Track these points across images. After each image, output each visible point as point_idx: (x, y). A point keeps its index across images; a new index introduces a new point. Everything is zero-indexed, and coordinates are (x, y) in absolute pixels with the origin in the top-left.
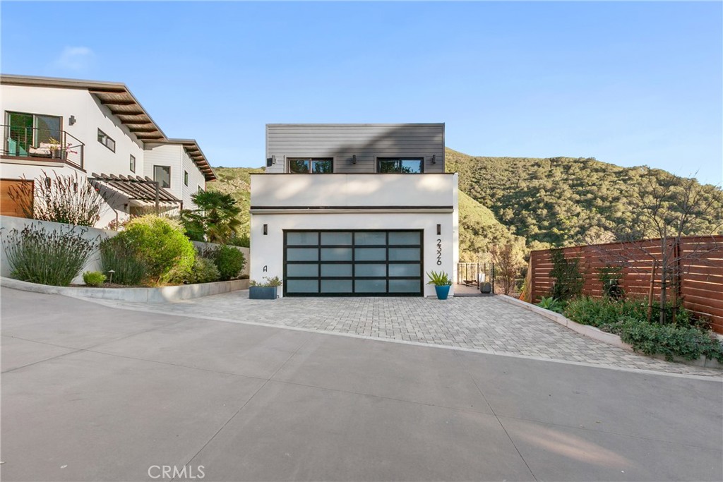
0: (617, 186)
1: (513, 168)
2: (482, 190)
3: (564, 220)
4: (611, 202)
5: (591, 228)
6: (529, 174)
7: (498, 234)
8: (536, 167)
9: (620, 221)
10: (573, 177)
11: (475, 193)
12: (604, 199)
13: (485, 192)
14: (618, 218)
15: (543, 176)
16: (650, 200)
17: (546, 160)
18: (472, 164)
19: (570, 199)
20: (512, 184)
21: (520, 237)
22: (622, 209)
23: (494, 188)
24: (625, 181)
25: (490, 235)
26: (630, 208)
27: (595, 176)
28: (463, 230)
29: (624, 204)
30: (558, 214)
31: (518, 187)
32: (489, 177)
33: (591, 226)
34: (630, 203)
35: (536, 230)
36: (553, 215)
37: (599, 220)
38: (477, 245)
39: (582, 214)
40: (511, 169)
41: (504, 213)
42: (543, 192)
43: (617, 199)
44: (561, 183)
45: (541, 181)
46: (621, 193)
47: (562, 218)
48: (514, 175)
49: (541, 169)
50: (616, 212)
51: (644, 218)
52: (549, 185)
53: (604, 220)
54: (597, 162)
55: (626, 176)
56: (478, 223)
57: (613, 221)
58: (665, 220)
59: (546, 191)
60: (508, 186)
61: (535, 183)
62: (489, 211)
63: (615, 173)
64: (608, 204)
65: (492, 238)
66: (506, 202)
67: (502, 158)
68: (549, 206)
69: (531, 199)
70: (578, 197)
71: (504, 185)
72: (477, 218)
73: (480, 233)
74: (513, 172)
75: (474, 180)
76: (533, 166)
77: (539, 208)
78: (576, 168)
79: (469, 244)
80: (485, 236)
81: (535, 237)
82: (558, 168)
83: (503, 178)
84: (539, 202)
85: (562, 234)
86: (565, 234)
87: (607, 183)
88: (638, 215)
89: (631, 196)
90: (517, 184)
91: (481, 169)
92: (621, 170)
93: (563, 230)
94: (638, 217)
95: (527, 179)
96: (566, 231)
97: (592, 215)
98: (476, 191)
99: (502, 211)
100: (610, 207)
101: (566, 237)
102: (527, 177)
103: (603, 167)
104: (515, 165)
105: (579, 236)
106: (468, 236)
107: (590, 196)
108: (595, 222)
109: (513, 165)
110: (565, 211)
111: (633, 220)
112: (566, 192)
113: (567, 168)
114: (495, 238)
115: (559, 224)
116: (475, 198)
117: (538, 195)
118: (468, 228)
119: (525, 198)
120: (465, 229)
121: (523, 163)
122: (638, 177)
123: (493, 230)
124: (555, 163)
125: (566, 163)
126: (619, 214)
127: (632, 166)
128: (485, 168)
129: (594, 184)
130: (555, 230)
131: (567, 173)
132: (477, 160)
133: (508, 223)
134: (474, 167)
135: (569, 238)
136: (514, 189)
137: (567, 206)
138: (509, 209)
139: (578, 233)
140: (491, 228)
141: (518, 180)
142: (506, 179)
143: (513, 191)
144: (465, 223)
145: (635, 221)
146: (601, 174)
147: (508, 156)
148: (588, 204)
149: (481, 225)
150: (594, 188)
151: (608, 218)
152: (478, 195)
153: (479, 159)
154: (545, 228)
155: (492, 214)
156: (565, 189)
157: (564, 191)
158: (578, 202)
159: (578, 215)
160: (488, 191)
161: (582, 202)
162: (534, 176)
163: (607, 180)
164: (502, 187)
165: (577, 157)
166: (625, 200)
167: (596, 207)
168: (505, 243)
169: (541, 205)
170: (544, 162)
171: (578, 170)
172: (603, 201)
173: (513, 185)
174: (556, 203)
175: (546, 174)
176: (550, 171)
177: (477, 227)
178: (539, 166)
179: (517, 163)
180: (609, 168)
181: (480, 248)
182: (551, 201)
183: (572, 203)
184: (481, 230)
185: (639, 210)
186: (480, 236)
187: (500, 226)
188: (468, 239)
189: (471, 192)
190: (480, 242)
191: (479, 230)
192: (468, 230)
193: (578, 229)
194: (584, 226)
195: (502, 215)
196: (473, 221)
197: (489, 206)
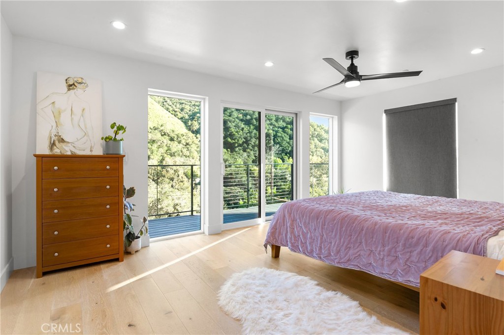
2: (173, 104)
3: (234, 133)
5: (252, 140)
7: (189, 141)
11: (167, 106)
13: (176, 106)
19: (237, 118)
23: (183, 103)
25: (183, 142)
26: (271, 127)
28: (160, 136)
30: (230, 128)
33: (251, 138)
34: (271, 124)
38: (174, 150)
39: (245, 129)
41: (191, 124)
47: (233, 130)
51: (280, 135)
56: (173, 131)
62: (180, 121)
65: (185, 144)
66: (193, 116)
70: (242, 117)
72: (171, 127)
73: (175, 139)
79: (166, 148)
80: (179, 142)
85: (234, 143)
86: (236, 143)
88: (277, 132)
89: (271, 120)
93: (234, 140)
94: (276, 133)
96: (236, 141)
97: (250, 130)
99: (190, 123)
101: (236, 145)
105: (245, 145)
106: (165, 141)
107: (248, 117)
108: (253, 135)
110: (235, 126)
112: (234, 113)
114: (187, 144)
115: (231, 135)
116: (167, 109)
118: (165, 135)
120: (162, 135)
123: (184, 137)
130: (229, 140)
133: (196, 132)
137: (235, 122)
138: (195, 121)
139: (243, 143)
140: (184, 135)
144: (162, 130)
148: (248, 123)
149: (175, 133)
152: (170, 107)
155: (183, 125)
157: (232, 112)
158: (242, 120)
159: (243, 129)
160: (178, 105)
161: (244, 121)
164: (189, 103)
167: (253, 125)
168: (196, 149)
177: (172, 135)
181: (176, 152)
183: (238, 121)
184: (176, 137)
185: (276, 129)
186: (176, 142)
187: (190, 134)
188: (165, 145)
189: (163, 104)
190: (175, 147)
191: (174, 137)
192: (165, 136)
193: (243, 139)
194: (247, 138)
195: (190, 126)
196: (168, 129)
197: (180, 118)
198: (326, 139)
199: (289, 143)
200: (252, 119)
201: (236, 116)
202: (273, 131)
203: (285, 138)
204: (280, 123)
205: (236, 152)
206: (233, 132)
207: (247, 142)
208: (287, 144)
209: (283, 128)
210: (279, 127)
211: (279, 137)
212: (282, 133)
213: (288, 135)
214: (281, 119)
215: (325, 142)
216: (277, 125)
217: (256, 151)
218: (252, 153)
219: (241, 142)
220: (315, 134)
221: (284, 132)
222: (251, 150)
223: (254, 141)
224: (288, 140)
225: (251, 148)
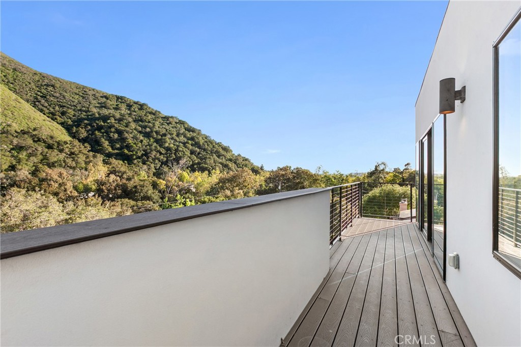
0: (164, 126)
1: (83, 94)
2: (50, 106)
3: (132, 144)
4: (162, 137)
5: (152, 152)
6: (99, 103)
7: (76, 150)
8: (104, 99)
9: (168, 149)
10: (135, 113)
11: (40, 107)
12: (157, 133)
13: (54, 108)
14: (167, 147)
15: (112, 108)
16: (182, 139)
17: (113, 95)
18: (37, 78)
19: (135, 129)
20: (83, 107)
21: (99, 155)
22: (169, 143)
23: (64, 106)
24: (168, 124)
25: (67, 150)
26: (172, 141)
27: (150, 117)
28: (32, 142)
29: (169, 139)
30: (127, 139)
31: (88, 111)
32: (58, 95)
33: (151, 150)
34: (172, 138)
35: (110, 150)
36: (123, 140)
37: (156, 147)
39: (144, 141)
40: (81, 94)
41: (77, 131)
42: (113, 120)
43: (165, 135)
44: (127, 116)
45: (110, 111)
46: (166, 131)
47: (131, 142)
48: (84, 100)
49: (109, 101)
50: (165, 143)
51: (181, 149)
52: (118, 116)
53: (158, 147)
54: (149, 108)
55: (168, 120)
56: (52, 137)
57: (164, 148)
58: (191, 151)
59: (115, 120)
60: (79, 108)
61: (105, 112)
62: (60, 127)
63: (162, 118)
64: (160, 137)
65: (69, 153)
66: (78, 123)
67: (71, 82)
68: (120, 132)
69: (103, 124)
70: (140, 129)
71: (74, 106)
72: (49, 132)
73: (55, 147)
74: (83, 98)
75: (39, 93)
76: (102, 97)
77: (111, 132)
78: (135, 107)
79: (41, 157)
80: (61, 151)
81: (109, 155)
82: (122, 104)
83: (73, 100)
84: (110, 127)
85: (131, 155)
86: (134, 155)
87: (158, 122)
88: (178, 146)
89: (173, 134)
90: (88, 108)
91: (47, 85)
92: (164, 116)
93: (132, 152)
95: (98, 107)
96: (134, 153)
97: (150, 143)
98: (43, 105)
99: (74, 129)
100: (161, 139)
101: (135, 157)
102: (97, 105)
103: (153, 112)
104: (85, 91)
105: (145, 158)
106: (40, 149)
107: (148, 130)
109: (84, 92)
110: (132, 138)
111: (175, 150)
112: (131, 124)
113: (129, 106)
114: (72, 153)
115: (128, 147)
116: (41, 111)
117: (109, 121)
118: (39, 140)
119: (98, 122)
120: (34, 141)
121: (92, 92)
122: (174, 123)
123: (68, 145)
124: (120, 100)
125: (128, 102)
126: (167, 145)
127: (171, 116)
128: (53, 86)
129: (149, 122)
130: (126, 151)
131: (129, 110)
132: (43, 77)
133: (83, 141)
134: (39, 81)
135: (136, 159)
136: (86, 112)
137: (133, 134)
138: (82, 128)
139: (142, 155)
140: (67, 143)
141: (89, 105)
142: (77, 101)
143: (85, 114)
144: (35, 135)
145: (177, 150)
146: (154, 116)
147: (78, 83)
148: (148, 135)
149: (55, 140)
150: (150, 124)
151: (161, 146)
152: (45, 109)
153: (45, 75)
154: (117, 149)
155: (64, 131)
156: (130, 121)
157: (130, 122)
158: (140, 132)
159: (141, 141)
160: (57, 108)
161: (143, 133)
162: (103, 106)
163: (157, 121)
164: (73, 108)
165: (136, 100)
166: (169, 136)
167: (153, 138)
169: (113, 130)
170: (111, 97)
171: (137, 110)
172: (157, 135)
173: (84, 109)
174: (124, 130)
175: (114, 106)
176: (117, 105)
177: (51, 142)
178: (107, 98)
179: (87, 90)
180: (158, 113)
181: (56, 162)
182: (120, 128)
183: (136, 132)
184: (56, 144)
185: (177, 143)
186: (55, 150)
187: (76, 142)
188: (39, 153)
189: (35, 104)
190: (54, 156)
191: (53, 144)
192: (39, 142)
193: (142, 152)
194: (146, 150)
195: (75, 133)
196: (44, 134)
197: (60, 122)
198: (223, 155)
199: (190, 158)
200: (152, 132)
201: (134, 127)
202: (174, 145)
203: (186, 153)
204: (181, 138)
205: (134, 164)
206: (130, 143)
207: (146, 154)
208: (188, 158)
209: (184, 144)
210: (180, 142)
211: (180, 151)
212: (184, 148)
213: (188, 149)
214: (182, 134)
215: (222, 158)
216: (178, 140)
217: (157, 164)
218: (152, 166)
219: (139, 154)
220: (214, 150)
221: (186, 147)
222: (152, 163)
223: (154, 154)
224: (189, 155)
225: (151, 161)
